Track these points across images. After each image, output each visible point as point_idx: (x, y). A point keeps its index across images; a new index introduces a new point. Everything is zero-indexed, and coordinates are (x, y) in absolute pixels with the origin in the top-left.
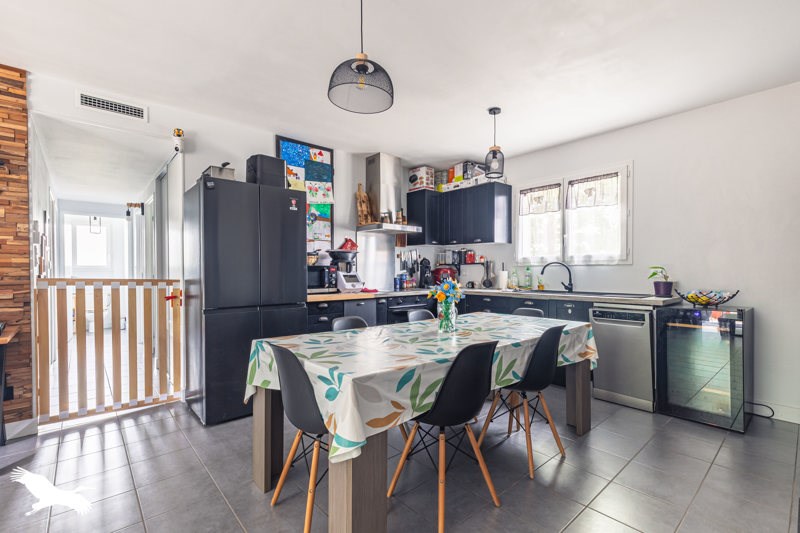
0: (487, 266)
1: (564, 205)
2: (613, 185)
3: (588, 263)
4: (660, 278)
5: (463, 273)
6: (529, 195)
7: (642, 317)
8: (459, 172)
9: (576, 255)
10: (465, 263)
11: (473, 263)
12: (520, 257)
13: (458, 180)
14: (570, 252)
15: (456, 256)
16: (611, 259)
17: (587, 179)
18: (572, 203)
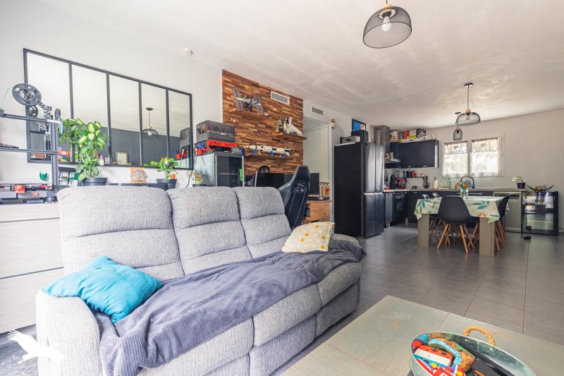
0: (426, 178)
1: (469, 150)
2: (494, 143)
3: (482, 176)
4: (520, 182)
5: (408, 182)
6: (449, 146)
7: (518, 196)
8: (413, 133)
9: (475, 172)
10: (411, 177)
11: (416, 177)
12: (444, 173)
13: (412, 137)
14: (473, 171)
15: (405, 174)
16: (493, 174)
17: (481, 140)
18: (474, 150)
